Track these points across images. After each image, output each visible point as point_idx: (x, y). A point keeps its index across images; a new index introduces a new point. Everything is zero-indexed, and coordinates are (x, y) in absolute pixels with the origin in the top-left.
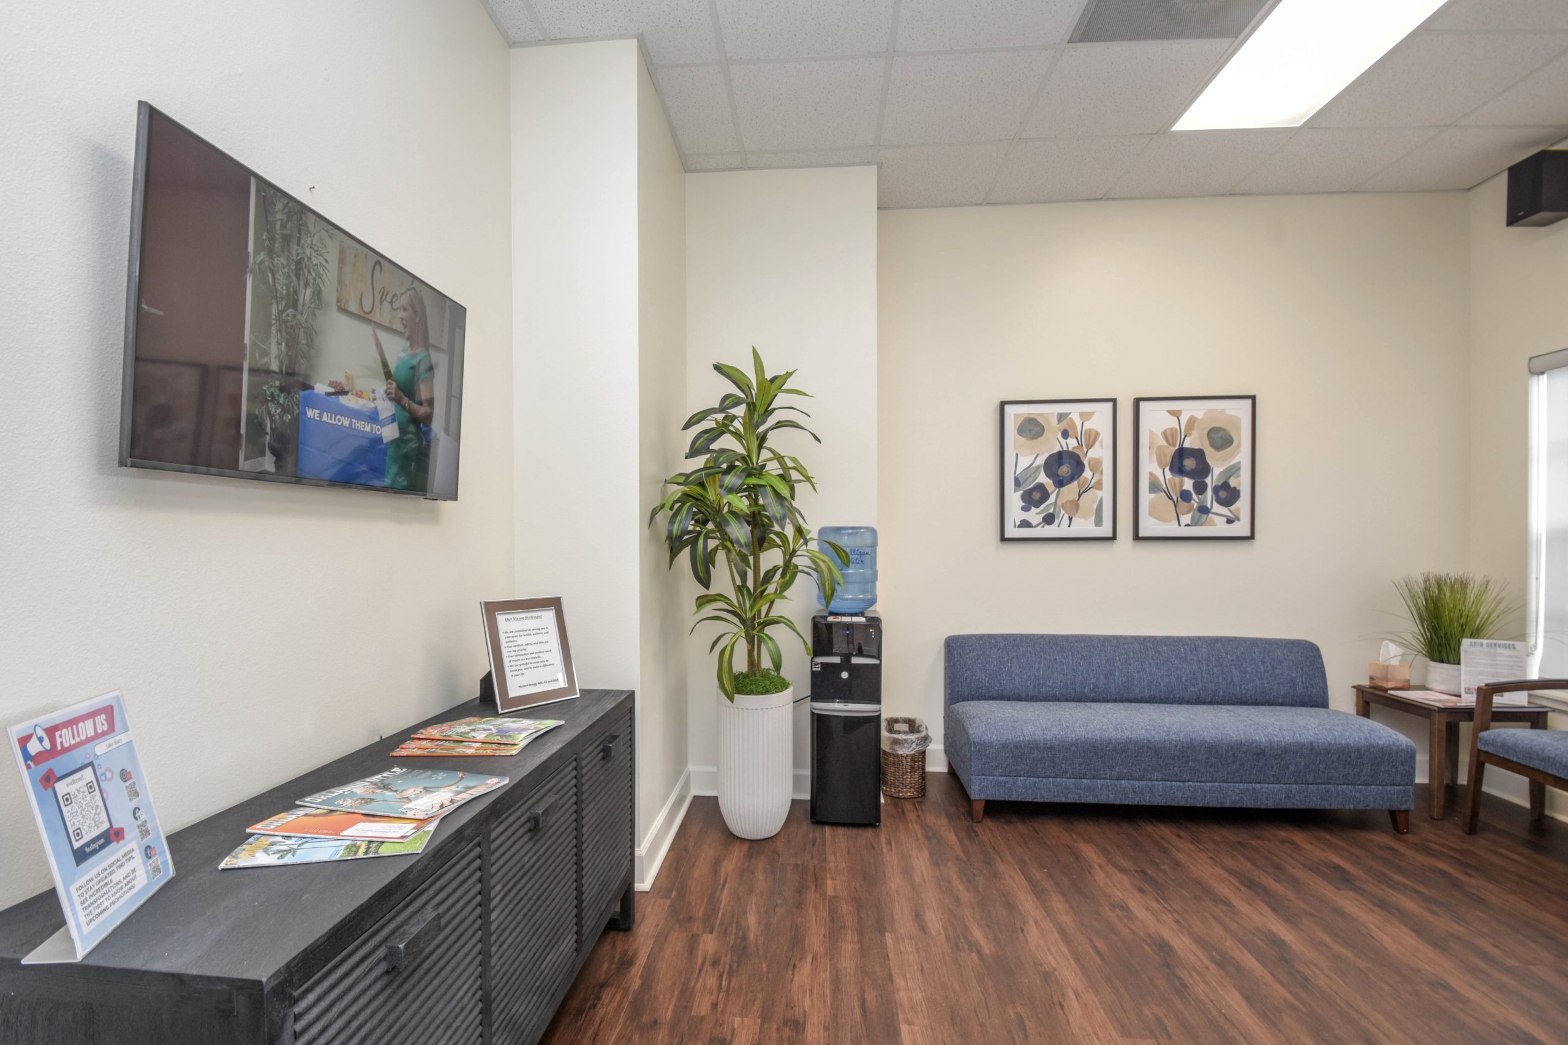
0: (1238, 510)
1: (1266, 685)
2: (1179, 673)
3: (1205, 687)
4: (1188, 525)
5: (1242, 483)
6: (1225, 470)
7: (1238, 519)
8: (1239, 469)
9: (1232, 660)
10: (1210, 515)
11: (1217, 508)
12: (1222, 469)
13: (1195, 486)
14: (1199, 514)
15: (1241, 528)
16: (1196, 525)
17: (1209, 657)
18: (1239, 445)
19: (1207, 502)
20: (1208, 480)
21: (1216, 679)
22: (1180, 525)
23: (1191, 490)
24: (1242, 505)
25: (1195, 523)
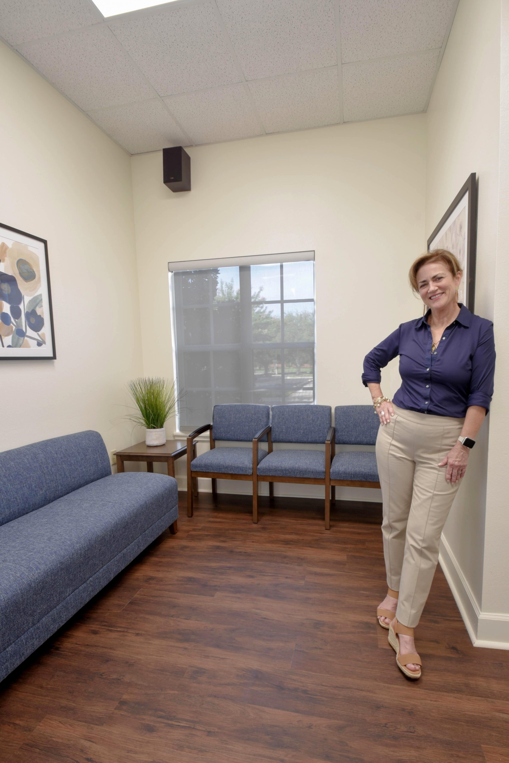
0: (44, 334)
1: (84, 470)
2: (29, 482)
3: (49, 486)
4: (9, 346)
5: (43, 311)
6: (32, 299)
7: (45, 343)
8: (41, 300)
9: (62, 458)
10: (26, 338)
11: (30, 332)
12: (31, 298)
13: (12, 309)
14: (17, 336)
15: (46, 351)
16: (15, 347)
17: (46, 461)
18: (39, 278)
19: (22, 326)
20: (21, 306)
21: (55, 478)
22: (3, 346)
23: (9, 313)
24: (46, 330)
25: (15, 345)
